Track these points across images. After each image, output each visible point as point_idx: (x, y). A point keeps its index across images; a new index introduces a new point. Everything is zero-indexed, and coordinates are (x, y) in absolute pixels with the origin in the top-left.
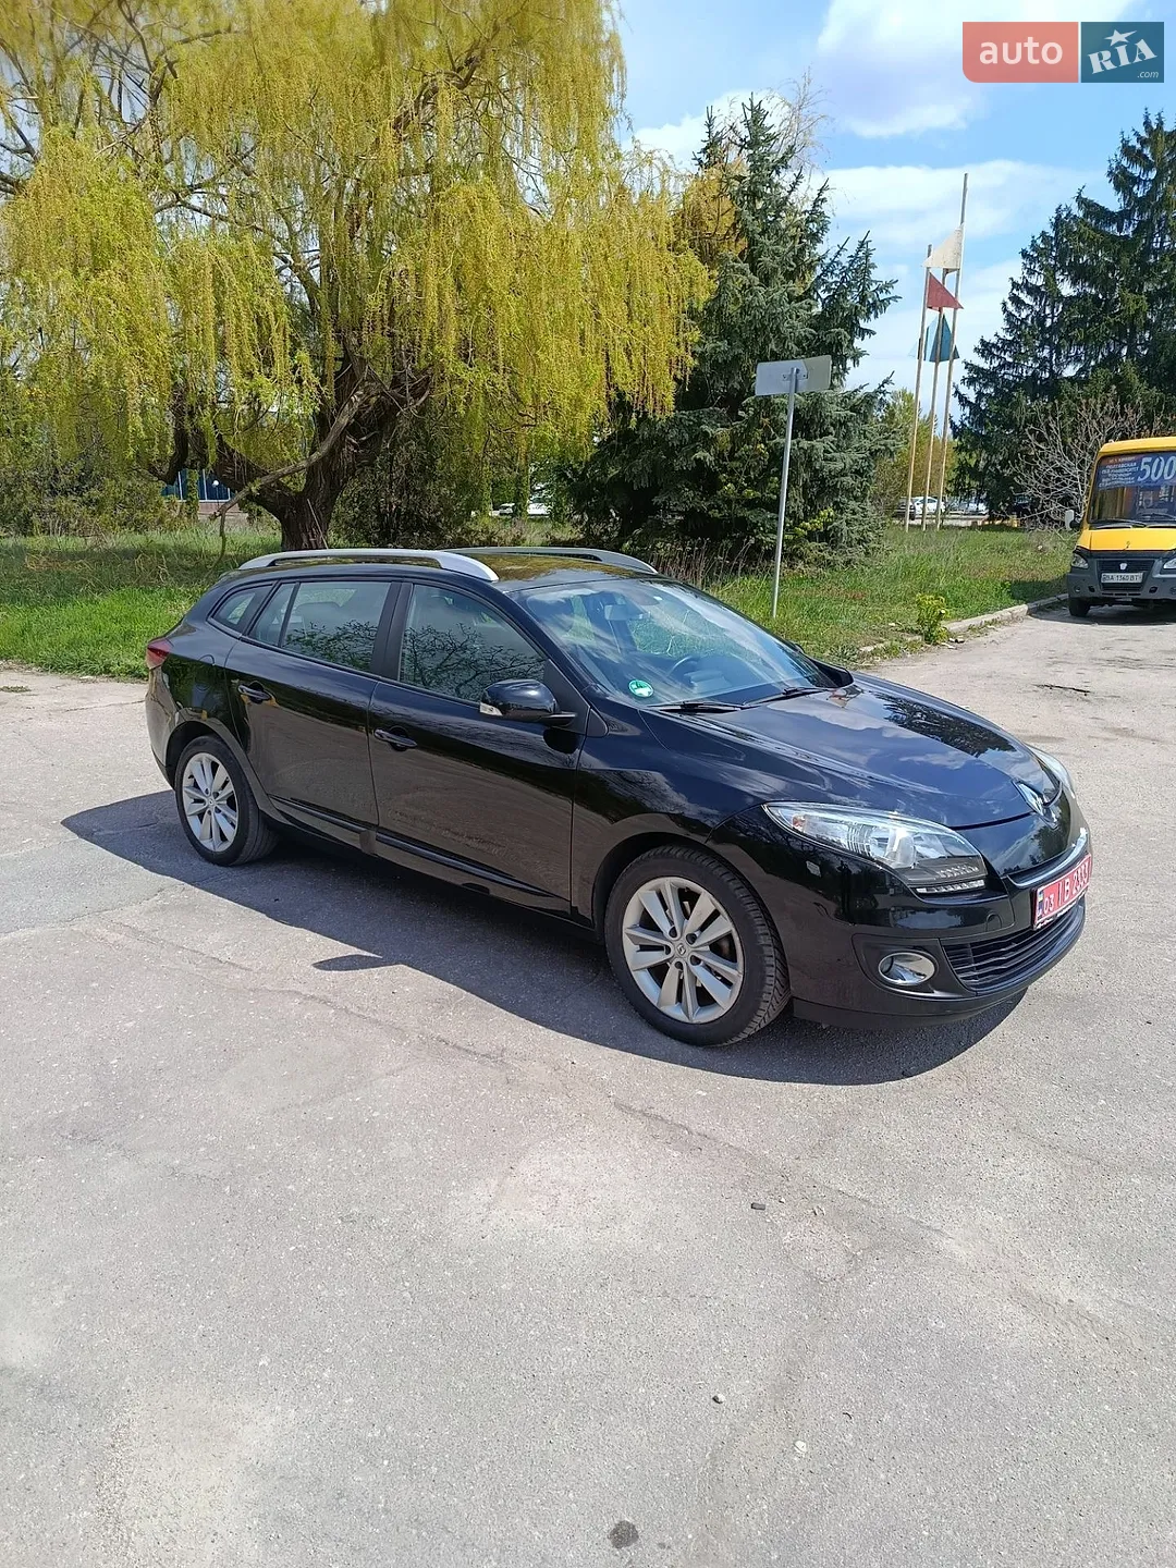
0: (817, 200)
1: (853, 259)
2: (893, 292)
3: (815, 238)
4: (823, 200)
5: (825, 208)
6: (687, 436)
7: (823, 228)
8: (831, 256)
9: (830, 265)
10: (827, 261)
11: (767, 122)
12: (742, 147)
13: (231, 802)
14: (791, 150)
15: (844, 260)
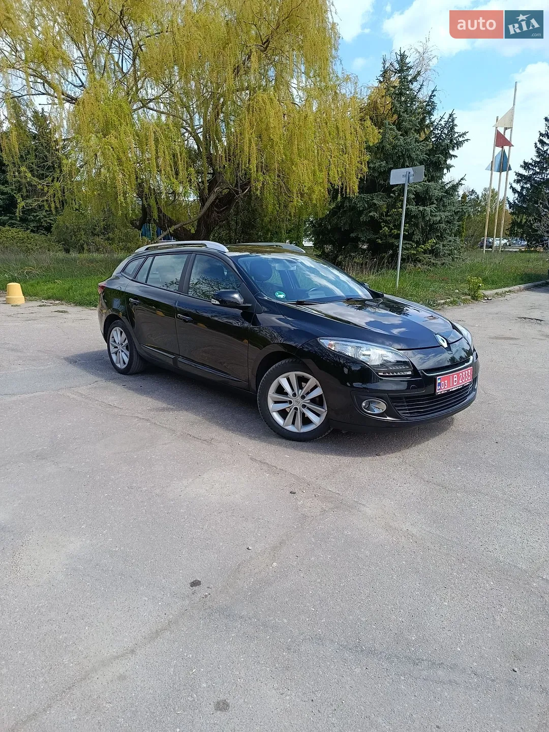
0: (431, 96)
1: (447, 122)
2: (466, 137)
3: (430, 113)
4: (434, 96)
5: (435, 99)
6: (366, 205)
7: (433, 109)
8: (437, 121)
9: (436, 126)
10: (435, 124)
11: (407, 61)
12: (396, 73)
13: (127, 347)
14: (419, 73)
15: (443, 123)
